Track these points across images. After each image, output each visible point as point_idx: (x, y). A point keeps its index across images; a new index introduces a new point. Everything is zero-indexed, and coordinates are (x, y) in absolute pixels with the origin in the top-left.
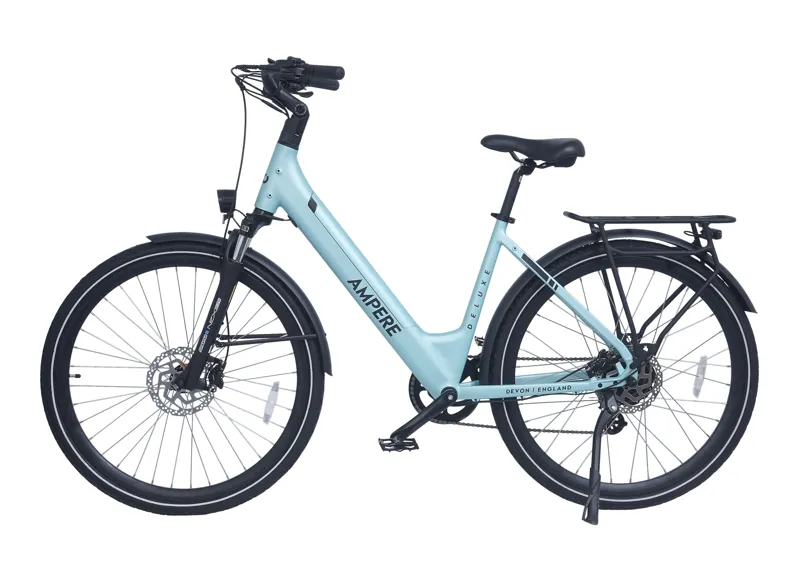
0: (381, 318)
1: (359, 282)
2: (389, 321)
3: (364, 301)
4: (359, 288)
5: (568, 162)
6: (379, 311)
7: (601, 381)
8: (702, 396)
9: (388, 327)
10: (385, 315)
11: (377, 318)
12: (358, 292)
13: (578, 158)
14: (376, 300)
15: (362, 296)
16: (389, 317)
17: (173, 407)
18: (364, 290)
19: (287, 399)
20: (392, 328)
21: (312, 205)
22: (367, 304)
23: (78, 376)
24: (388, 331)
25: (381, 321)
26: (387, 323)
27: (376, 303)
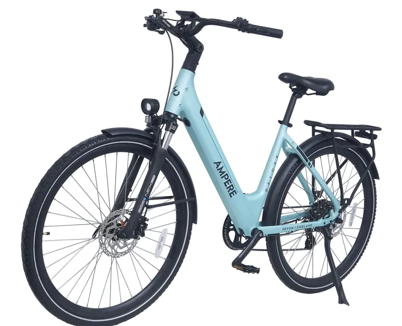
0: (228, 186)
1: (220, 163)
3: (221, 175)
4: (219, 167)
5: (324, 93)
6: (227, 182)
9: (231, 191)
10: (230, 184)
11: (226, 186)
12: (218, 170)
13: (330, 91)
14: (227, 174)
15: (220, 172)
16: (232, 185)
18: (221, 168)
20: (232, 193)
21: (202, 113)
22: (222, 177)
23: (48, 234)
24: (230, 194)
25: (227, 188)
26: (231, 189)
27: (226, 177)
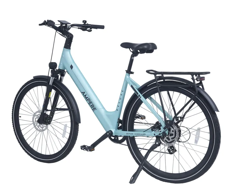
0: (91, 105)
1: (84, 92)
2: (93, 106)
3: (86, 99)
4: (84, 95)
5: (151, 51)
6: (90, 103)
7: (155, 133)
8: (198, 144)
9: (93, 108)
10: (92, 104)
12: (84, 96)
13: (155, 50)
14: (89, 99)
15: (85, 97)
16: (93, 105)
17: (39, 129)
18: (86, 95)
19: (69, 130)
20: (94, 109)
21: (72, 67)
24: (93, 109)
26: (92, 107)
27: (89, 100)
